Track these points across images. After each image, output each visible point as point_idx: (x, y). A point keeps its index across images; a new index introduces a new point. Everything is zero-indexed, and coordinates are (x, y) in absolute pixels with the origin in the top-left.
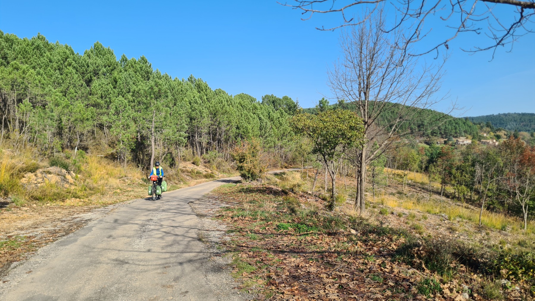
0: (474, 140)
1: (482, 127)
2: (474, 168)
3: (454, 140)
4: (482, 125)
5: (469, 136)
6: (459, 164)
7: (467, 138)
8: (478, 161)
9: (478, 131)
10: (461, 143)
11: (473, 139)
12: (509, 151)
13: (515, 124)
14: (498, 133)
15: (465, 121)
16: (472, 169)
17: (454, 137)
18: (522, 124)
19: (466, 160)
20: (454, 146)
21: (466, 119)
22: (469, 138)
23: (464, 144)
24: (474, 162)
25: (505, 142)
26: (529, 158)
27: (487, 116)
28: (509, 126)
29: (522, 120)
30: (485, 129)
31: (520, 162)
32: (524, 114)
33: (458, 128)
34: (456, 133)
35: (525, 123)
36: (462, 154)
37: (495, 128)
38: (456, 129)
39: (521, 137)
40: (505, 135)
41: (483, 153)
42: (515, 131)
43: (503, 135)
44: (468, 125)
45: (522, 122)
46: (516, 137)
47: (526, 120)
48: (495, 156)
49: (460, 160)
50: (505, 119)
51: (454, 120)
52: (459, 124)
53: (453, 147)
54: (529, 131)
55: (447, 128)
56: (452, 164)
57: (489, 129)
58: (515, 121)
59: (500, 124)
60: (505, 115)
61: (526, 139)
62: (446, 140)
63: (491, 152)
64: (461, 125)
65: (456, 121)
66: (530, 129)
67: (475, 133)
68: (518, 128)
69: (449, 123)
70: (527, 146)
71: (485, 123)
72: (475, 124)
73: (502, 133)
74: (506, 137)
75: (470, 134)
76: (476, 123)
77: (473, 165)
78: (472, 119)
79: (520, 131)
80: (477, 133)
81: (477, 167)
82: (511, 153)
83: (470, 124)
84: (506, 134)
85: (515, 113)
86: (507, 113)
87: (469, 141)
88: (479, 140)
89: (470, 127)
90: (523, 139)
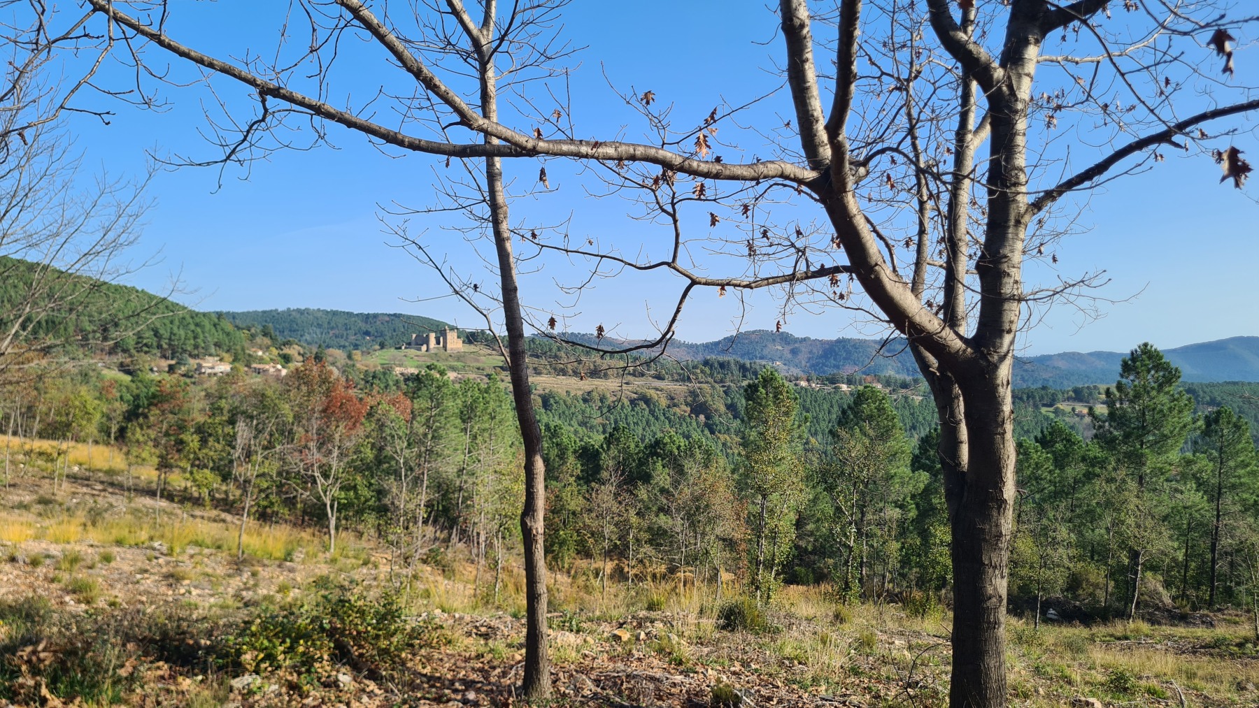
0: (237, 364)
1: (253, 336)
2: (233, 428)
3: (193, 363)
4: (253, 331)
5: (226, 355)
6: (201, 419)
7: (221, 360)
8: (243, 413)
9: (246, 344)
10: (209, 371)
11: (234, 361)
12: (304, 388)
13: (318, 331)
14: (286, 351)
15: (216, 320)
16: (228, 429)
17: (191, 355)
18: (331, 332)
19: (217, 409)
20: (192, 377)
21: (220, 315)
22: (226, 359)
23: (215, 374)
24: (233, 415)
25: (297, 370)
26: (342, 404)
27: (264, 312)
28: (307, 337)
29: (333, 324)
30: (259, 339)
31: (324, 411)
32: (335, 313)
33: (201, 336)
34: (196, 347)
35: (336, 332)
36: (208, 396)
37: (280, 339)
38: (195, 338)
39: (330, 359)
40: (299, 354)
41: (255, 393)
42: (320, 346)
43: (296, 355)
44: (222, 330)
45: (332, 328)
46: (318, 358)
47: (340, 325)
48: (277, 401)
49: (203, 410)
50: (299, 321)
51: (192, 318)
52: (202, 327)
53: (188, 381)
54: (344, 347)
55: (175, 335)
56: (185, 421)
57: (267, 341)
58: (319, 326)
59: (290, 331)
60: (298, 311)
61: (338, 364)
62: (173, 362)
63: (269, 392)
64: (207, 329)
65: (198, 320)
66: (347, 344)
67: (238, 347)
68: (324, 342)
69: (181, 323)
70: (338, 380)
71: (260, 328)
72: (238, 328)
73: (293, 351)
74: (300, 358)
75: (228, 351)
76: (240, 326)
77: (232, 422)
78: (234, 316)
79: (328, 347)
80: (243, 350)
81: (241, 426)
82: (309, 393)
83: (229, 327)
84: (302, 352)
85: (319, 310)
86: (303, 308)
87: (224, 368)
88: (248, 366)
89: (228, 334)
90: (333, 364)
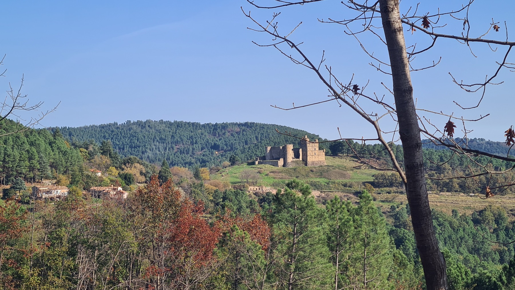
0: (74, 187)
1: (91, 155)
2: (74, 260)
3: (28, 186)
4: (91, 149)
5: (63, 178)
6: (39, 250)
7: (58, 183)
8: (84, 242)
9: (84, 164)
10: (44, 196)
11: (71, 183)
12: (149, 213)
13: (161, 146)
14: (128, 170)
15: (52, 138)
16: (68, 262)
17: (26, 179)
18: (175, 148)
19: (56, 239)
20: (28, 203)
21: (55, 132)
22: (63, 182)
23: (52, 199)
24: (73, 245)
25: (140, 191)
26: (191, 230)
27: (102, 127)
28: (150, 154)
29: (177, 138)
30: (98, 158)
31: (172, 239)
32: (179, 125)
33: (37, 156)
34: (32, 169)
35: (181, 146)
36: (46, 224)
37: (121, 157)
38: (30, 159)
39: (175, 178)
40: (141, 173)
41: (95, 220)
42: (163, 164)
43: (138, 175)
44: (58, 148)
45: (177, 143)
46: (163, 178)
47: (185, 139)
48: (120, 229)
49: (40, 240)
50: (140, 136)
51: (27, 136)
52: (38, 146)
53: (25, 207)
54: (190, 164)
55: (9, 156)
56: (23, 253)
57: (106, 160)
58: (162, 140)
59: (131, 147)
60: (139, 124)
61: (185, 184)
62: (8, 187)
63: (112, 219)
64: (42, 149)
65: (32, 139)
66: (193, 160)
67: (76, 168)
68: (168, 159)
69: (15, 142)
70: (185, 202)
71: (99, 144)
72: (75, 146)
73: (134, 170)
74: (143, 179)
75: (65, 172)
76: (77, 143)
77: (72, 253)
78: (69, 132)
79: (173, 164)
80: (81, 170)
81: (82, 255)
82: (154, 218)
83: (65, 146)
84: (144, 172)
85: (161, 122)
86: (144, 120)
87: (62, 191)
88: (86, 188)
89: (65, 153)
90: (179, 184)
